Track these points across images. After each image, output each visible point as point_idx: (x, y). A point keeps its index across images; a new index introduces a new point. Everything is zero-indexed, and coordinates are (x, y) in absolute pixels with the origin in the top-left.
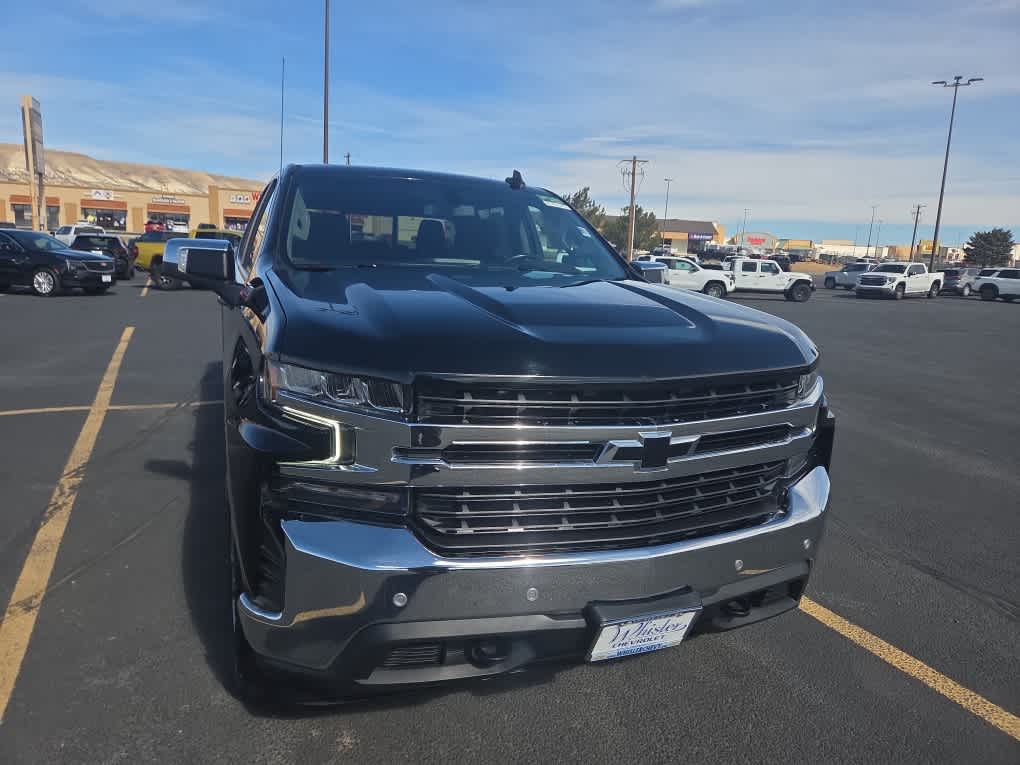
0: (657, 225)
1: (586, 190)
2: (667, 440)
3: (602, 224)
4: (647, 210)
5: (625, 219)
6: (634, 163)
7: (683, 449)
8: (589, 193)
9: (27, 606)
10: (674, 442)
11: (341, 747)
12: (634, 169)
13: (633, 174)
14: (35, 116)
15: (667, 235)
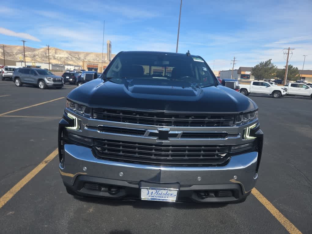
0: (299, 72)
1: (270, 60)
2: (168, 132)
3: (276, 72)
4: (294, 66)
5: (284, 70)
6: (289, 50)
7: (175, 136)
8: (271, 61)
9: (46, 162)
10: (170, 132)
11: (88, 211)
12: (289, 52)
13: (288, 54)
14: (110, 46)
15: (303, 76)
